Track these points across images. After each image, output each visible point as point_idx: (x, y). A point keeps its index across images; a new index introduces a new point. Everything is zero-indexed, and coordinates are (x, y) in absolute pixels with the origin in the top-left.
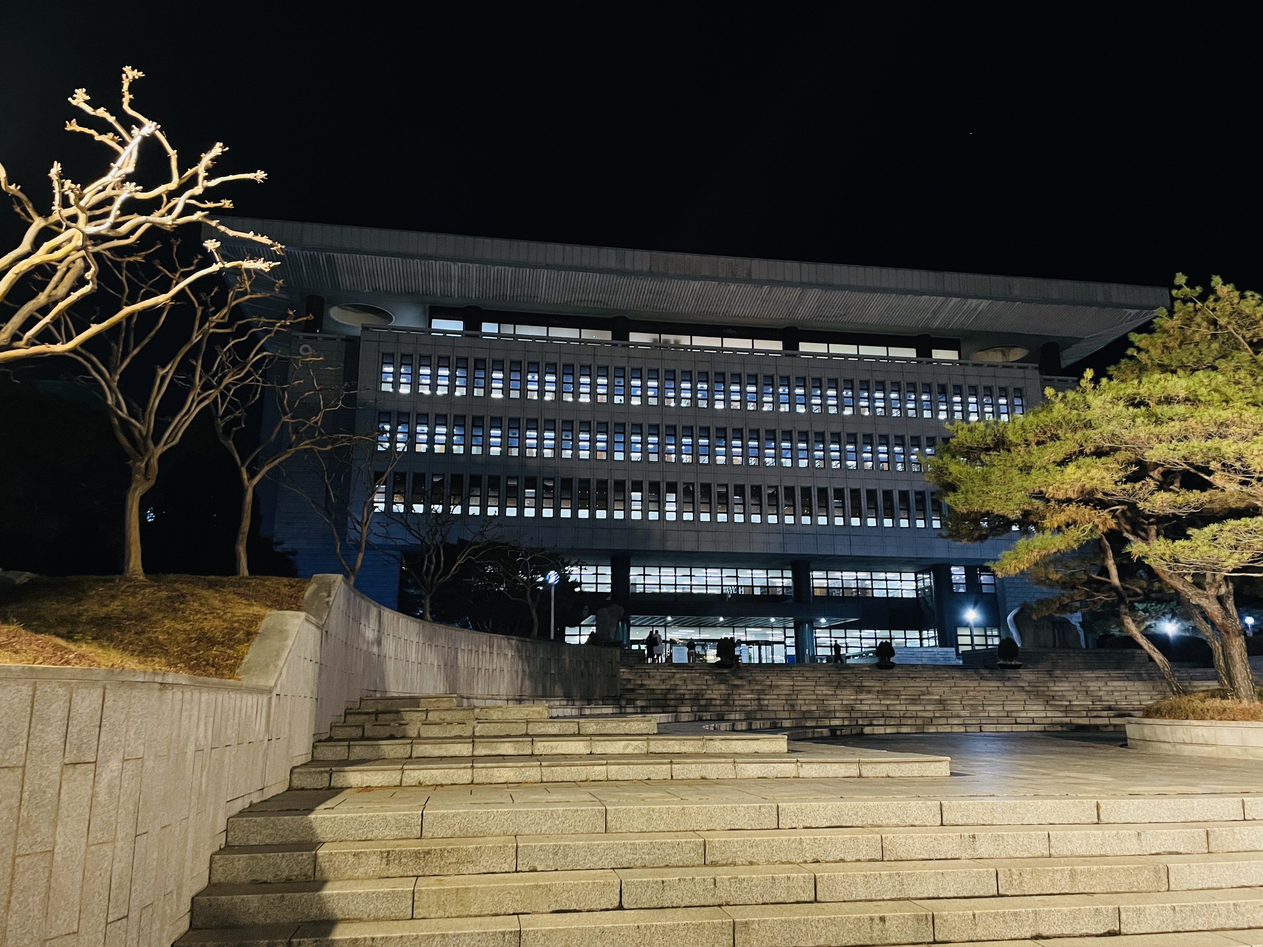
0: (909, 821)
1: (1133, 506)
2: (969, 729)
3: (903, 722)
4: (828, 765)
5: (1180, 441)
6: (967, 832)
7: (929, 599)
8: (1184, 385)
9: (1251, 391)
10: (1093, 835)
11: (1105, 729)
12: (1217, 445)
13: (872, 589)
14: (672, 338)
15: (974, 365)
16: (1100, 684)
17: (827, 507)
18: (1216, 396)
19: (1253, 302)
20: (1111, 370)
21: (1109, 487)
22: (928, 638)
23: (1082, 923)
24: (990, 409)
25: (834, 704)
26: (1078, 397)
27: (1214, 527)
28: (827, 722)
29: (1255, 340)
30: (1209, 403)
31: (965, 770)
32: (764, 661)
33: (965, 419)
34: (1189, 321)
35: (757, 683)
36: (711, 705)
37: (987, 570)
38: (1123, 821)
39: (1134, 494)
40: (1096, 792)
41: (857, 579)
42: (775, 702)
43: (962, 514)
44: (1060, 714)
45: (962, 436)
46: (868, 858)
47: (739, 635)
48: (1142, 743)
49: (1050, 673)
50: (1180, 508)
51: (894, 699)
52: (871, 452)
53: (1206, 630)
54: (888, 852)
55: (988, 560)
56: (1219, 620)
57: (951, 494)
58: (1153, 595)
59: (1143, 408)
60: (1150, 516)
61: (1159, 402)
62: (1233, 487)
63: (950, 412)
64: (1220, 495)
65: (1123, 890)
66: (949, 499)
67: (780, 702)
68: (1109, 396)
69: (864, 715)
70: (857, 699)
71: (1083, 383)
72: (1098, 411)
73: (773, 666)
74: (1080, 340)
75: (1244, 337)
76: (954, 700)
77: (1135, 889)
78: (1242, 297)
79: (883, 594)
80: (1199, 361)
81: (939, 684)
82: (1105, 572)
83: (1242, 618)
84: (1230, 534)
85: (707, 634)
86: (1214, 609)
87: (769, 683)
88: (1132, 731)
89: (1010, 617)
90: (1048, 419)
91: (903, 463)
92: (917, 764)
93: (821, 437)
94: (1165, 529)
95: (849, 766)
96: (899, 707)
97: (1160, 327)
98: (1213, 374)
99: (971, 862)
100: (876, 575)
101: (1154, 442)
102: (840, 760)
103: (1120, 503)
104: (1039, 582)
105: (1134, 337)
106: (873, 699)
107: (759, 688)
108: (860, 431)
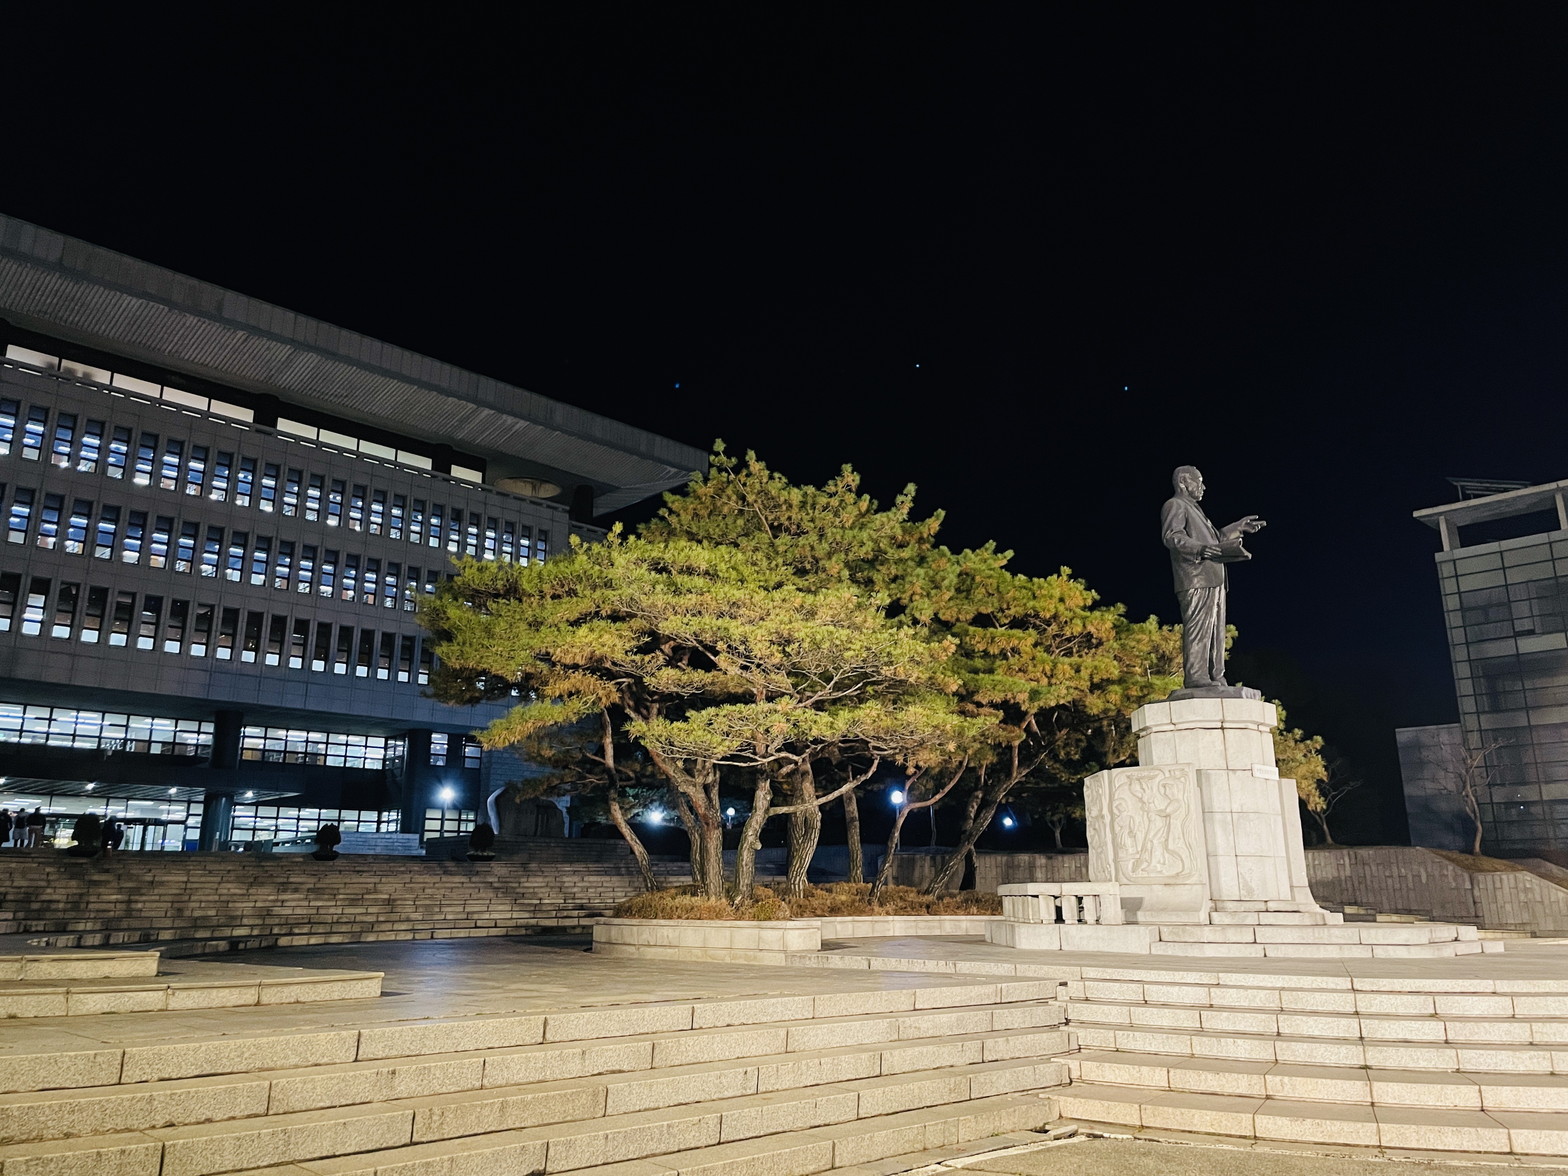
0: (312, 1060)
1: (639, 680)
2: (417, 936)
3: (334, 930)
4: (215, 991)
5: (694, 615)
6: (385, 1068)
7: (397, 772)
8: (707, 557)
9: (764, 574)
10: (535, 1058)
11: (573, 932)
12: (726, 625)
13: (326, 755)
14: (80, 369)
15: (498, 493)
16: (576, 879)
17: (282, 643)
18: (734, 574)
19: (779, 485)
20: (641, 527)
21: (619, 656)
22: (388, 822)
23: (504, 1165)
24: (509, 549)
25: (244, 907)
26: (604, 552)
27: (712, 710)
28: (227, 932)
29: (776, 524)
30: (726, 580)
31: (401, 988)
32: (148, 848)
33: (478, 556)
34: (720, 491)
35: (130, 877)
36: (48, 910)
37: (472, 739)
38: (570, 1038)
39: (642, 667)
40: (547, 1006)
41: (307, 741)
42: (155, 905)
43: (455, 670)
44: (527, 915)
45: (470, 575)
46: (246, 1113)
47: (116, 810)
48: (607, 946)
49: (524, 866)
50: (683, 687)
51: (329, 900)
52: (354, 579)
53: (689, 820)
54: (277, 1103)
55: (475, 728)
56: (701, 811)
57: (444, 643)
58: (644, 780)
59: (665, 575)
60: (655, 693)
61: (681, 572)
62: (734, 671)
63: (462, 545)
64: (722, 677)
65: (556, 1120)
66: (441, 650)
67: (162, 905)
68: (634, 556)
69: (283, 921)
70: (276, 901)
71: (611, 536)
72: (621, 571)
73: (161, 855)
74: (615, 489)
75: (766, 519)
76: (405, 900)
77: (569, 1118)
78: (771, 478)
79: (338, 762)
80: (724, 535)
81: (390, 879)
82: (601, 751)
83: (724, 809)
84: (725, 719)
85: (60, 807)
86: (698, 797)
87: (150, 879)
88: (599, 933)
89: (491, 799)
90: (568, 571)
91: (394, 598)
92: (340, 983)
93: (288, 548)
94: (667, 708)
95: (244, 990)
96: (333, 910)
97: (695, 491)
98: (734, 551)
99: (385, 1104)
100: (333, 738)
101: (669, 613)
102: (233, 983)
103: (628, 675)
104: (531, 758)
105: (668, 497)
106: (299, 900)
107: (130, 885)
108: (346, 549)
